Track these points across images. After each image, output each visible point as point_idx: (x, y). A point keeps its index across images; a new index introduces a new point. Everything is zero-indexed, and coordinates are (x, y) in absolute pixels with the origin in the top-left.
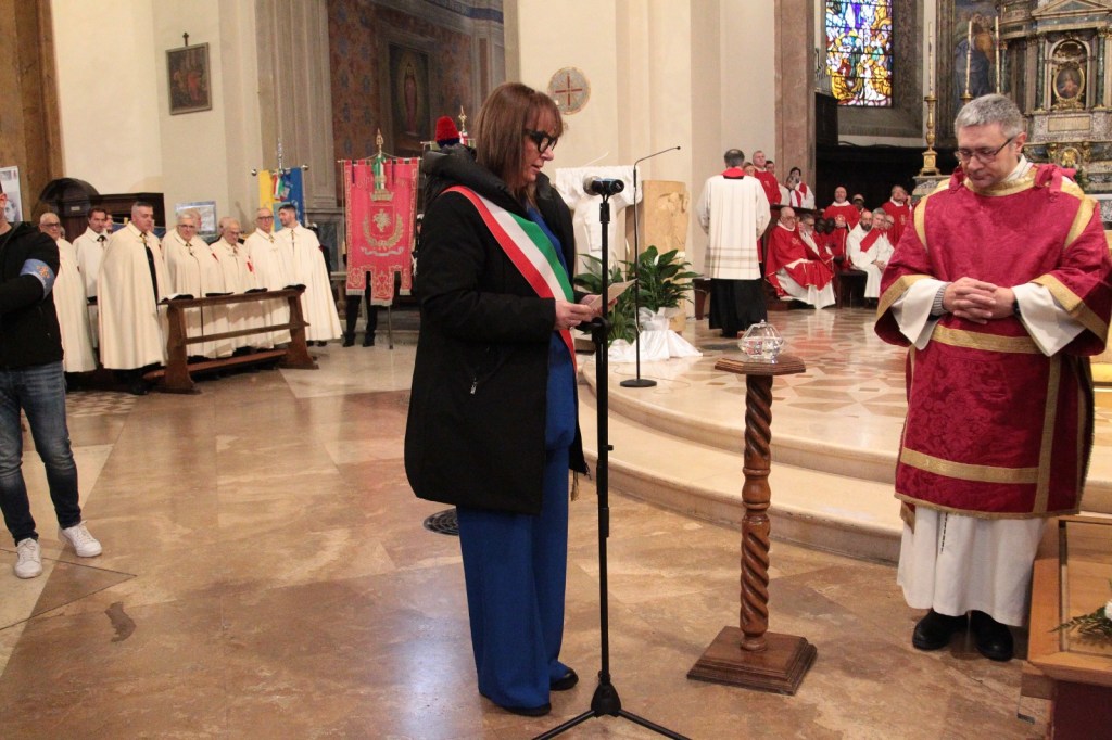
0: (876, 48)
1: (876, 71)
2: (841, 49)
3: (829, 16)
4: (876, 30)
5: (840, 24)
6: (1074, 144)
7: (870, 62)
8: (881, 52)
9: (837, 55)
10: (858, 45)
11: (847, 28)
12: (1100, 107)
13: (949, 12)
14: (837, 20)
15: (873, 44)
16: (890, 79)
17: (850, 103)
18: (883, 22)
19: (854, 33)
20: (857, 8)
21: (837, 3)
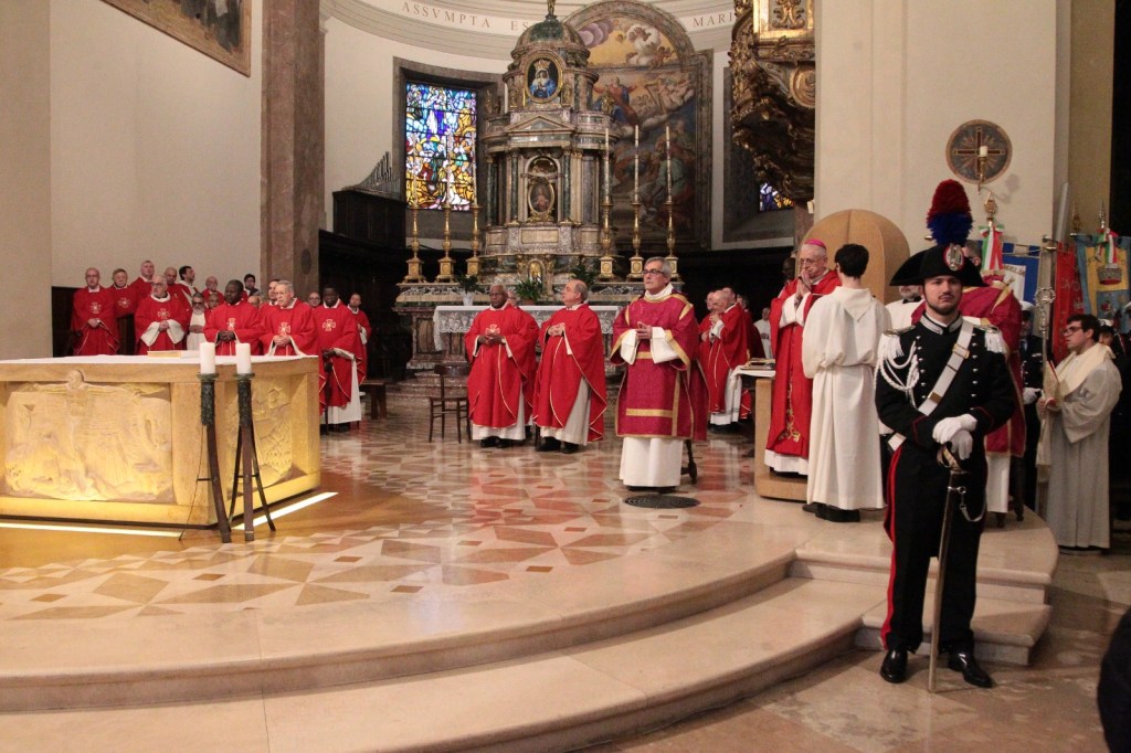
0: (460, 154)
1: (460, 177)
2: (422, 153)
3: (409, 121)
4: (460, 137)
5: (421, 129)
6: (539, 256)
7: (454, 168)
8: (465, 158)
9: (418, 160)
10: (440, 150)
11: (429, 134)
12: (567, 222)
14: (417, 125)
15: (456, 150)
16: (474, 185)
17: (432, 207)
18: (467, 129)
19: (436, 138)
20: (440, 115)
21: (418, 109)
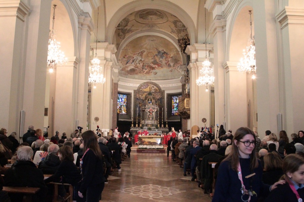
0: (124, 105)
1: (124, 109)
6: (150, 124)
7: (123, 107)
9: (118, 106)
11: (120, 102)
13: (136, 101)
14: (118, 100)
16: (126, 110)
17: (120, 114)
18: (125, 101)
19: (121, 103)
20: (122, 99)
21: (119, 98)
